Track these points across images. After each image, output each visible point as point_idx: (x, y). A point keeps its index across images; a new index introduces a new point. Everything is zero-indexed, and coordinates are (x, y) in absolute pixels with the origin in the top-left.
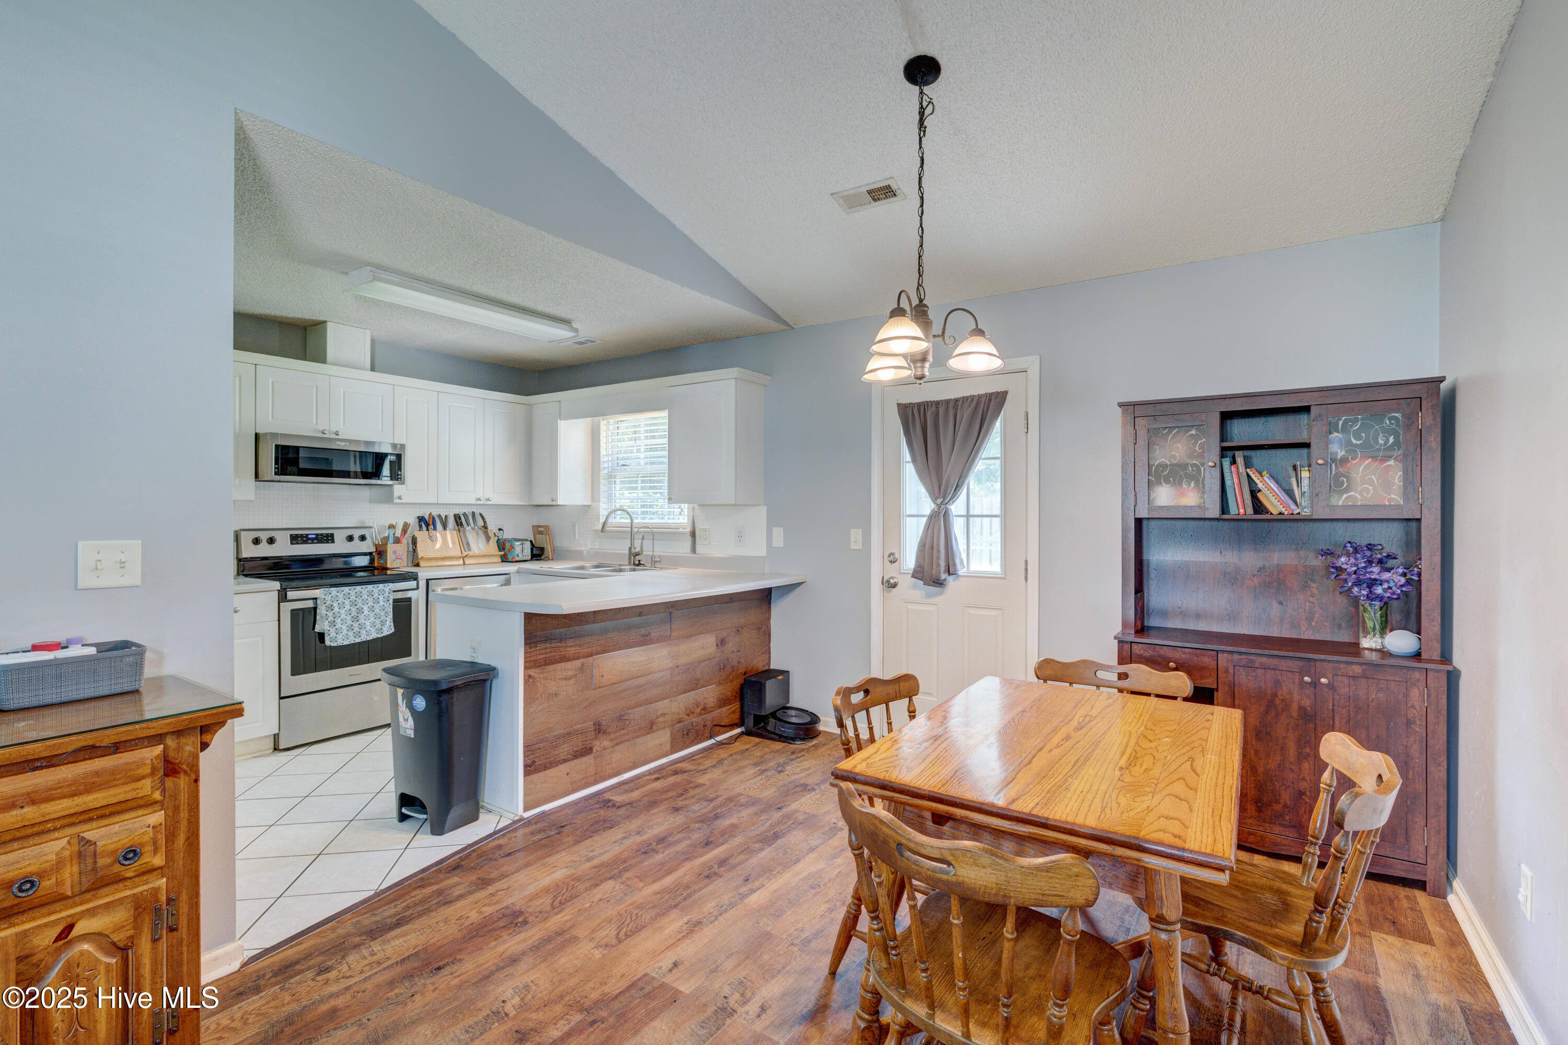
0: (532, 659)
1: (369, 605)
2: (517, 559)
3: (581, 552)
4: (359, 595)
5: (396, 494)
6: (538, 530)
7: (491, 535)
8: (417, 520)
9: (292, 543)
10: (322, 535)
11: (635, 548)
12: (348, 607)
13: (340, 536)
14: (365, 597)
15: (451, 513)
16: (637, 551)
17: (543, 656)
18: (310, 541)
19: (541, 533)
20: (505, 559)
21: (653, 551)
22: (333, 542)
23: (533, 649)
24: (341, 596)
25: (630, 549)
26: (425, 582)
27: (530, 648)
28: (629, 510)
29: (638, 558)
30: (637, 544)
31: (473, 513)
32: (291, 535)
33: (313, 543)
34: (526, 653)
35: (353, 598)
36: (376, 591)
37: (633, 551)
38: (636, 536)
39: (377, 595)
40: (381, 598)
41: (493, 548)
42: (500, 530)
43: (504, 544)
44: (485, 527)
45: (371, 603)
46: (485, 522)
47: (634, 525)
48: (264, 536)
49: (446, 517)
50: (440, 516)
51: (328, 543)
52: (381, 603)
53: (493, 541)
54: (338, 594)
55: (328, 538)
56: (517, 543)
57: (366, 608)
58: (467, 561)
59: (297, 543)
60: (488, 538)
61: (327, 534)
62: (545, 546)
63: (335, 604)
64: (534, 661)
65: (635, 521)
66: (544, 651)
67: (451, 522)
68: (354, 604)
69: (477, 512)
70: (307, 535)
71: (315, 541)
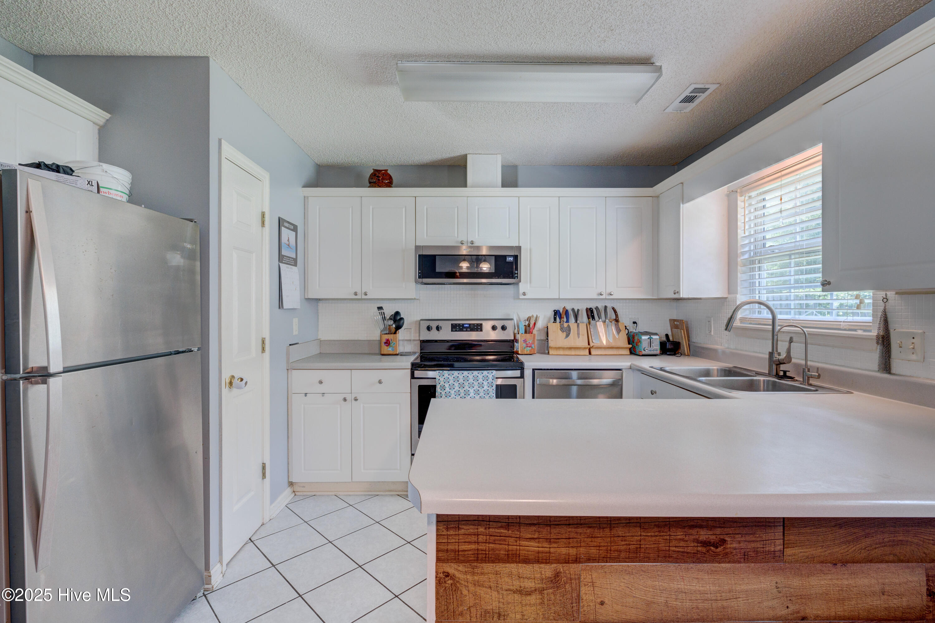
0: (450, 547)
1: (475, 389)
2: (644, 353)
3: (715, 351)
4: (466, 379)
5: (521, 291)
6: (675, 324)
7: (622, 327)
8: (553, 313)
9: (452, 331)
10: (474, 324)
11: (779, 354)
12: (457, 388)
13: (487, 326)
14: (471, 381)
15: (582, 307)
16: (781, 357)
17: (473, 546)
18: (465, 330)
19: (676, 327)
20: (633, 352)
21: (806, 360)
22: (481, 330)
23: (451, 532)
24: (451, 378)
25: (771, 354)
26: (531, 372)
27: (447, 529)
28: (770, 304)
29: (783, 367)
30: (782, 348)
31: (606, 307)
32: (452, 324)
33: (466, 331)
34: (439, 536)
35: (461, 381)
36: (480, 376)
37: (776, 357)
38: (780, 337)
39: (482, 380)
40: (485, 383)
41: (622, 341)
42: (634, 323)
43: (634, 336)
44: (617, 320)
45: (476, 387)
46: (617, 315)
47: (777, 323)
48: (434, 325)
49: (578, 310)
50: (573, 310)
51: (477, 331)
52: (486, 388)
53: (624, 334)
54: (449, 377)
55: (478, 328)
56: (644, 337)
57: (472, 391)
58: (593, 352)
59: (456, 331)
60: (619, 331)
61: (477, 324)
62: (680, 341)
63: (447, 385)
64: (454, 551)
65: (779, 317)
66: (474, 538)
67: (583, 317)
68: (462, 386)
69: (609, 305)
70: (463, 324)
71: (469, 329)
